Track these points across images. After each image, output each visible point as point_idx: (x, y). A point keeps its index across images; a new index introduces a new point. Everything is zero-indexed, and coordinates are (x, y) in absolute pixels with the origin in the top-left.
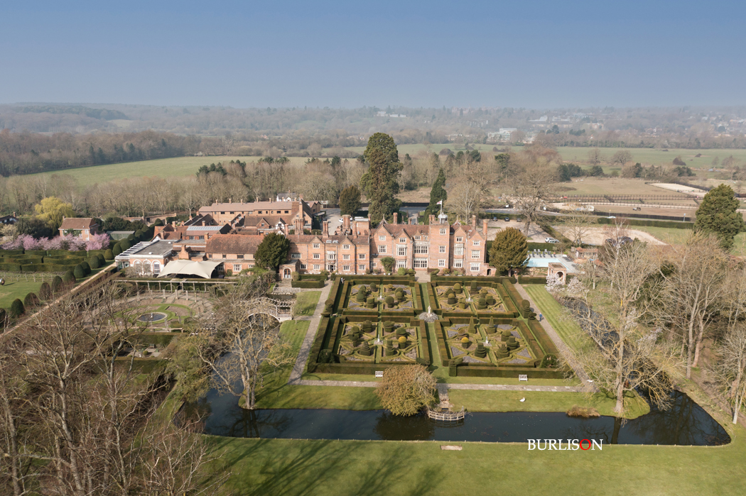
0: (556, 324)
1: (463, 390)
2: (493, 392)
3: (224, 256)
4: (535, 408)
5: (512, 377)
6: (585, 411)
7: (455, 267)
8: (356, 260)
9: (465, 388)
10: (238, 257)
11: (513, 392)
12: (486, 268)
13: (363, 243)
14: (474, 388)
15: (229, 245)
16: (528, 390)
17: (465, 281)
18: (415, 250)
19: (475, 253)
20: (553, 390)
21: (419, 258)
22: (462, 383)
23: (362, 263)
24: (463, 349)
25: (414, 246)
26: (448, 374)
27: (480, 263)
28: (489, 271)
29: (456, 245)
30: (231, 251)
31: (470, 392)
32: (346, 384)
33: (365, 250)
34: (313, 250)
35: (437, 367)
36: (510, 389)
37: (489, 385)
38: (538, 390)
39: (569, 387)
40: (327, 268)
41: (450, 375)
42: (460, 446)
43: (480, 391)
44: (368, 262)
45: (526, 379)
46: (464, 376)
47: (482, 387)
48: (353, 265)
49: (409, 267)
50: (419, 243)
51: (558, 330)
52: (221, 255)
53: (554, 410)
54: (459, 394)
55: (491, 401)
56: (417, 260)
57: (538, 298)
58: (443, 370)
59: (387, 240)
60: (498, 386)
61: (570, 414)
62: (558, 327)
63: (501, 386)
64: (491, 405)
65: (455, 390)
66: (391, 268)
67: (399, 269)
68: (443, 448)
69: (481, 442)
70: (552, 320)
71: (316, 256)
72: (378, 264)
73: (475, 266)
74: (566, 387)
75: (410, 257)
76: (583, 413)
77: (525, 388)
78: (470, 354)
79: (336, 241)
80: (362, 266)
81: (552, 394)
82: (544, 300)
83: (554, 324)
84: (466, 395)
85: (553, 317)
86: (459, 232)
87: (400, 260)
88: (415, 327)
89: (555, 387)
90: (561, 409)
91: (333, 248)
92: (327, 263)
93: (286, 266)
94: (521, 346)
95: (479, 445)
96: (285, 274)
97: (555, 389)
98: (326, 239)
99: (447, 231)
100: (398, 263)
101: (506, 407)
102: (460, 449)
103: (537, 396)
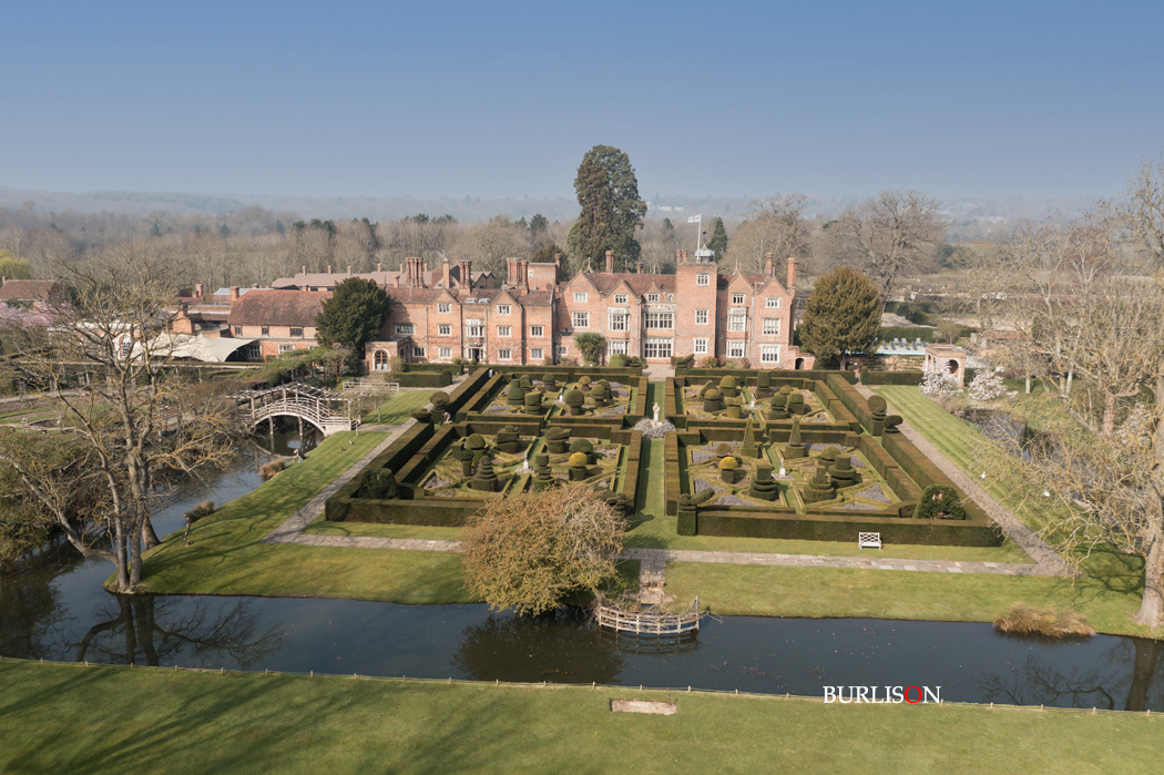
0: (948, 445)
1: (708, 564)
2: (788, 569)
3: (265, 332)
4: (901, 610)
5: (840, 539)
6: (1052, 619)
7: (729, 356)
8: (524, 338)
9: (714, 561)
10: (293, 333)
11: (841, 571)
12: (793, 355)
13: (539, 302)
14: (736, 561)
15: (276, 310)
16: (882, 567)
17: (746, 377)
18: (646, 319)
19: (770, 323)
20: (951, 570)
21: (655, 338)
22: (707, 550)
23: (538, 344)
24: (723, 484)
25: (645, 314)
26: (675, 530)
27: (780, 346)
28: (799, 362)
29: (731, 311)
30: (277, 322)
31: (725, 570)
32: (408, 544)
33: (542, 318)
34: (438, 317)
35: (651, 517)
36: (834, 565)
37: (779, 556)
38: (910, 568)
39: (994, 565)
40: (466, 355)
41: (680, 532)
42: (669, 703)
43: (754, 566)
44: (550, 343)
45: (878, 544)
46: (716, 534)
47: (758, 559)
48: (518, 349)
49: (634, 353)
50: (655, 307)
51: (953, 455)
52: (259, 329)
53: (957, 616)
54: (694, 572)
55: (780, 589)
56: (651, 341)
57: (904, 405)
58: (665, 523)
59: (591, 301)
60: (803, 557)
61: (1005, 628)
62: (953, 451)
63: (811, 557)
64: (778, 598)
65: (686, 564)
66: (597, 356)
67: (613, 358)
68: (617, 706)
69: (736, 694)
70: (940, 439)
71: (445, 329)
72: (571, 351)
73: (770, 351)
74: (988, 564)
75: (635, 334)
76: (1047, 623)
77: (874, 563)
78: (739, 493)
79: (485, 300)
80: (537, 351)
81: (949, 578)
82: (918, 407)
83: (943, 446)
84: (714, 575)
85: (939, 433)
86: (738, 284)
87: (616, 340)
88: (620, 445)
89: (957, 564)
90: (978, 614)
91: (479, 314)
92: (466, 345)
93: (378, 346)
94: (864, 480)
95: (730, 700)
96: (377, 361)
97: (957, 567)
98: (465, 297)
99: (712, 280)
100: (611, 348)
101: (820, 603)
102: (668, 711)
103: (911, 583)
